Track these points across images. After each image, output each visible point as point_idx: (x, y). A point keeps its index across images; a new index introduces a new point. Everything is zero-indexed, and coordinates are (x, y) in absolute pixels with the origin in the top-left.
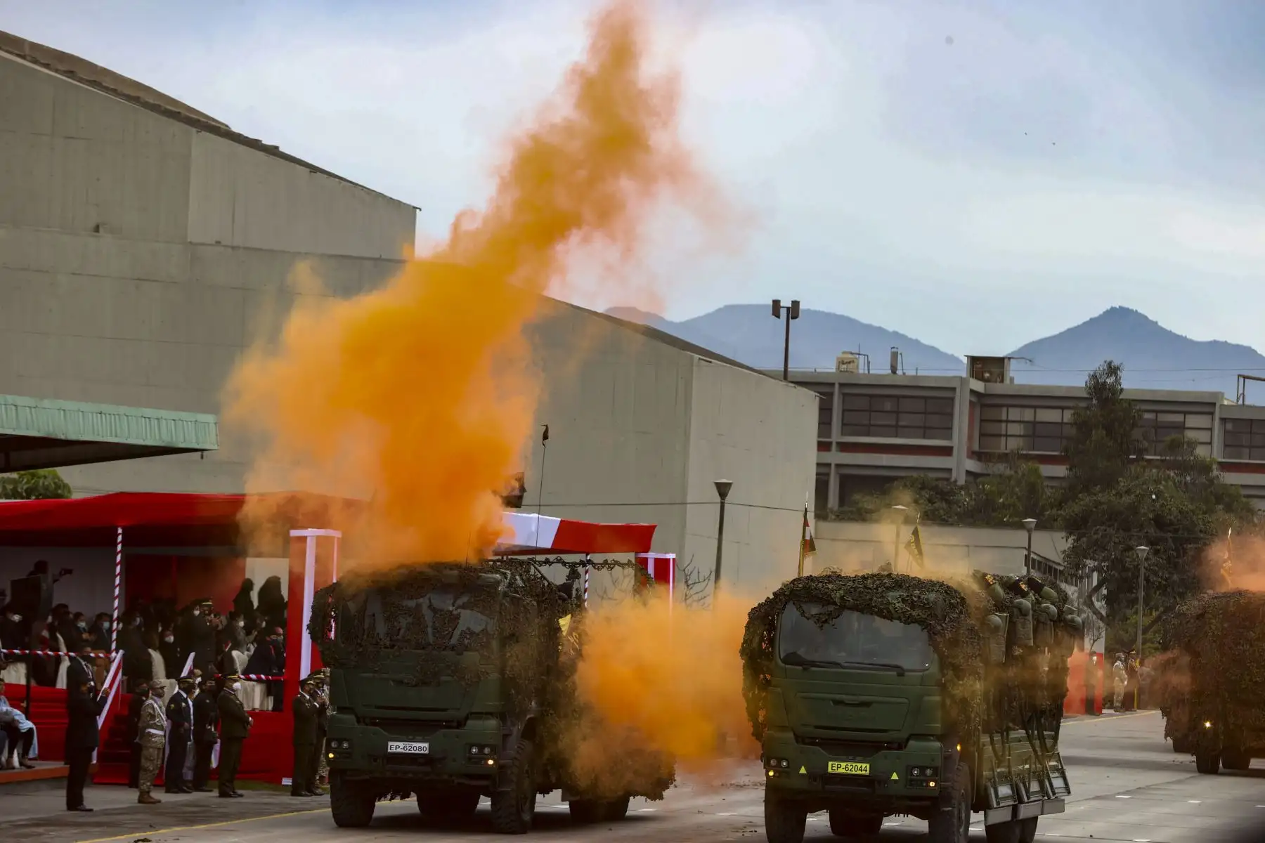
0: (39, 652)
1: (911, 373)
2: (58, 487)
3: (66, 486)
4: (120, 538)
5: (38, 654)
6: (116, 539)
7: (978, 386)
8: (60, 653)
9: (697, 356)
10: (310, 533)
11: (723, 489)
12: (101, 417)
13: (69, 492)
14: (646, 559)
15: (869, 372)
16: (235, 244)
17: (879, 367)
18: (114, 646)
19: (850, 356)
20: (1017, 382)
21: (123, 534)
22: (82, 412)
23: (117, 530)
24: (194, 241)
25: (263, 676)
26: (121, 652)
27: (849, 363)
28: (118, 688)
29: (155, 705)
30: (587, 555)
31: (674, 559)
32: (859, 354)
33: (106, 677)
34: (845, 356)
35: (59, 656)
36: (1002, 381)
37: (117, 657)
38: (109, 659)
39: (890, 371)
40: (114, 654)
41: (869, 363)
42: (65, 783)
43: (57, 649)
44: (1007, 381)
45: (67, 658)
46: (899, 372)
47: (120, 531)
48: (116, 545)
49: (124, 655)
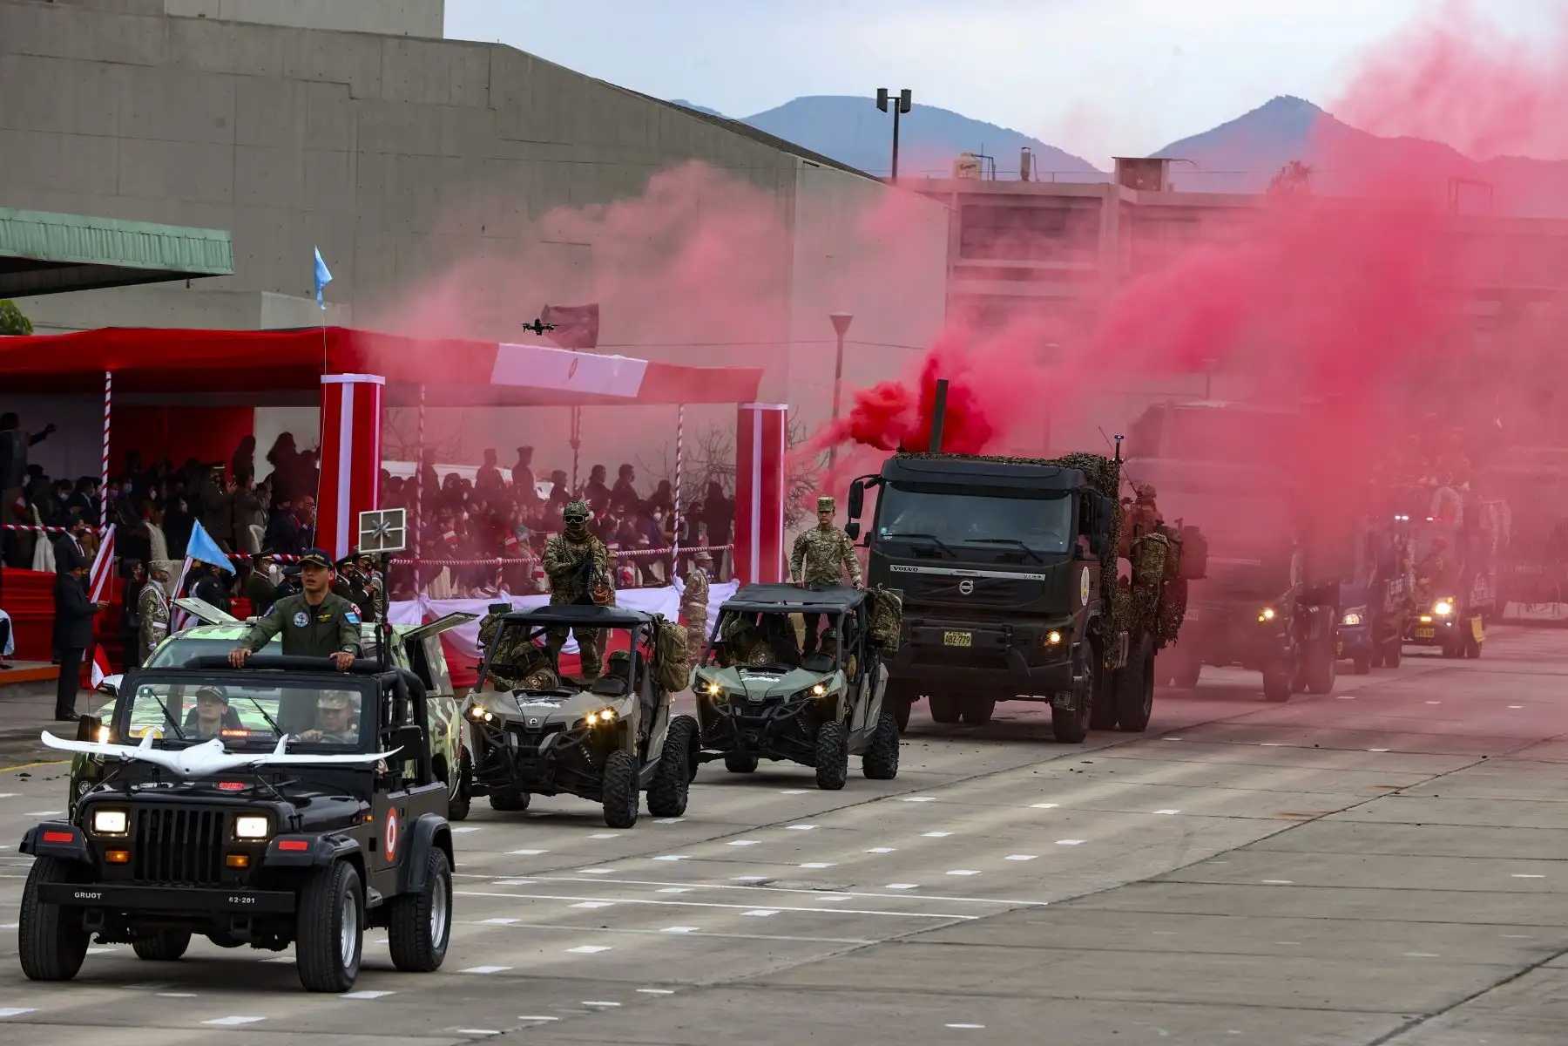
0: (11, 526)
1: (1045, 179)
2: (14, 321)
3: (25, 322)
4: (108, 385)
5: (10, 529)
6: (105, 386)
7: (1130, 195)
8: (37, 527)
9: (800, 159)
10: (348, 379)
11: (841, 324)
12: (90, 233)
13: (30, 328)
14: (752, 411)
15: (994, 178)
16: (223, 17)
17: (1008, 172)
18: (103, 519)
19: (972, 159)
20: (1177, 189)
21: (113, 379)
22: (67, 226)
23: (105, 375)
24: (172, 12)
25: (290, 557)
26: (113, 526)
27: (969, 167)
28: (110, 571)
29: (157, 592)
30: (680, 406)
31: (786, 411)
32: (982, 156)
33: (94, 557)
34: (964, 158)
35: (36, 530)
36: (1159, 189)
37: (108, 532)
38: (98, 535)
39: (1021, 178)
40: (104, 529)
41: (994, 167)
42: (55, 687)
43: (32, 523)
44: (1165, 188)
45: (44, 533)
46: (1032, 178)
47: (109, 376)
48: (105, 393)
49: (116, 530)
